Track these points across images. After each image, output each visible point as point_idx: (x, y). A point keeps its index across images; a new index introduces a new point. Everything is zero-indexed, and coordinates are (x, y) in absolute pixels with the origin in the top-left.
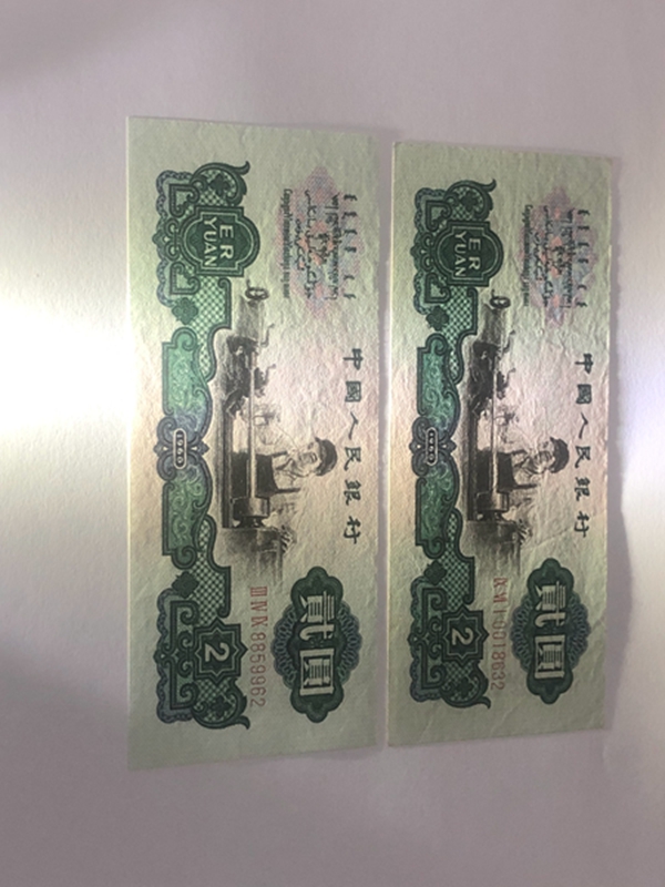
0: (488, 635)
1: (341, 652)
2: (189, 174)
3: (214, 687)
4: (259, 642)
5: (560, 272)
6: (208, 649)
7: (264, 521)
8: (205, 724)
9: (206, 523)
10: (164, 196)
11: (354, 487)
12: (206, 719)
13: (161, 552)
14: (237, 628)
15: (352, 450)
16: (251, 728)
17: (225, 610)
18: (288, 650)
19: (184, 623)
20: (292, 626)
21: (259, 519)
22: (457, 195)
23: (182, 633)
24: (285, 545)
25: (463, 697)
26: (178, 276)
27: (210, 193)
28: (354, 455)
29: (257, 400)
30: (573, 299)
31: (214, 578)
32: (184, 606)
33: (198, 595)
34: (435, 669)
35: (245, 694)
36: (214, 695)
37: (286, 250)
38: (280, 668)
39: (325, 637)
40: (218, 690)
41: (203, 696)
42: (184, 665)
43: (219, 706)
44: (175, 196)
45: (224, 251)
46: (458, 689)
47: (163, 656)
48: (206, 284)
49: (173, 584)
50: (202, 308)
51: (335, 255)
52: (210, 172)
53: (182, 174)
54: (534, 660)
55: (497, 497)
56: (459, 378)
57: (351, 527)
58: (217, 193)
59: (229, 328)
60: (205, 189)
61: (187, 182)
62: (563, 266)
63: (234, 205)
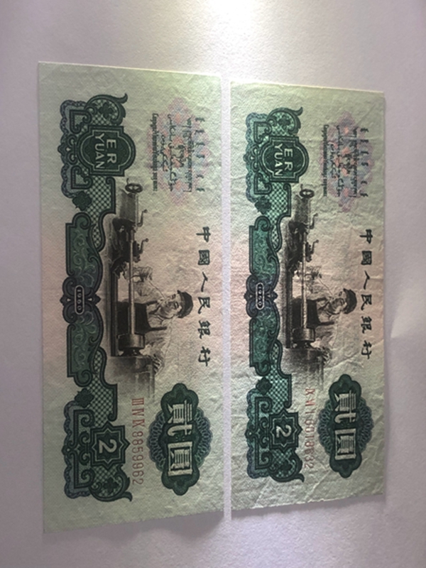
0: (302, 429)
1: (197, 444)
2: (84, 102)
3: (106, 471)
4: (139, 438)
5: (349, 172)
6: (101, 444)
7: (141, 351)
8: (99, 499)
9: (99, 353)
10: (66, 118)
11: (205, 326)
12: (100, 495)
13: (66, 375)
14: (122, 428)
15: (203, 299)
16: (133, 501)
17: (113, 416)
18: (160, 444)
19: (84, 426)
20: (162, 426)
21: (138, 349)
22: (276, 118)
23: (82, 433)
24: (157, 368)
25: (285, 474)
26: (77, 176)
27: (99, 116)
28: (205, 303)
29: (135, 264)
30: (358, 191)
31: (105, 393)
32: (84, 413)
33: (94, 405)
34: (265, 454)
35: (128, 476)
36: (106, 477)
37: (155, 157)
38: (154, 456)
39: (186, 433)
40: (109, 473)
41: (98, 478)
42: (84, 456)
43: (110, 485)
44: (74, 118)
45: (110, 157)
46: (281, 469)
47: (68, 450)
48: (97, 182)
49: (76, 397)
50: (94, 199)
51: (190, 160)
52: (99, 101)
53: (78, 102)
54: (334, 446)
55: (307, 331)
56: (279, 247)
57: (203, 354)
58: (104, 116)
59: (115, 213)
60: (95, 114)
61: (82, 108)
62: (351, 168)
63: (117, 125)
